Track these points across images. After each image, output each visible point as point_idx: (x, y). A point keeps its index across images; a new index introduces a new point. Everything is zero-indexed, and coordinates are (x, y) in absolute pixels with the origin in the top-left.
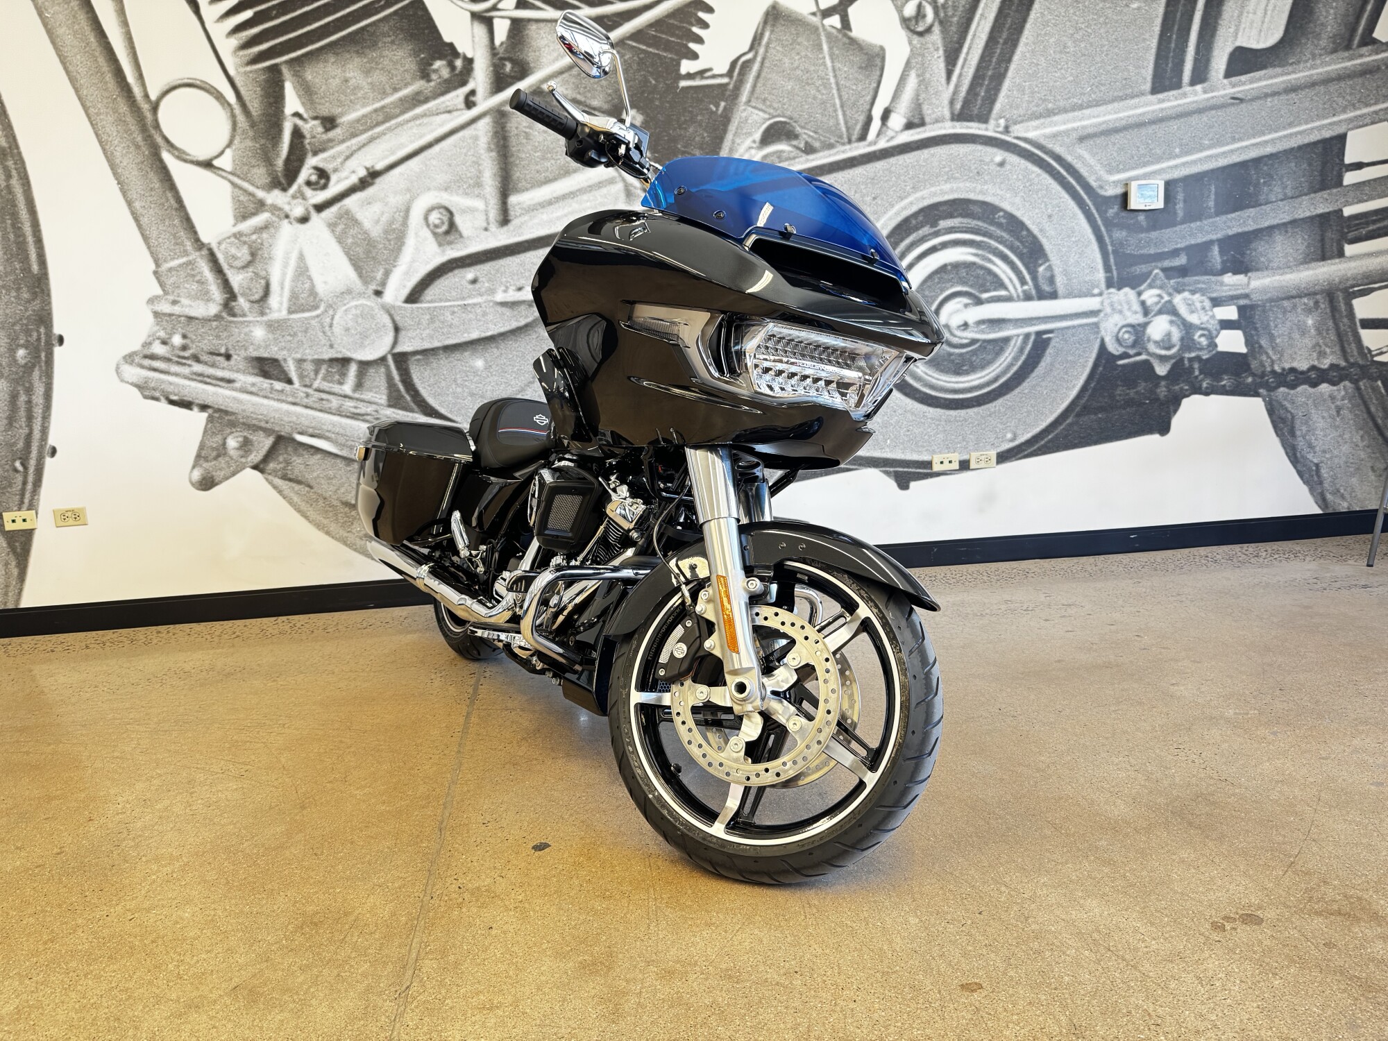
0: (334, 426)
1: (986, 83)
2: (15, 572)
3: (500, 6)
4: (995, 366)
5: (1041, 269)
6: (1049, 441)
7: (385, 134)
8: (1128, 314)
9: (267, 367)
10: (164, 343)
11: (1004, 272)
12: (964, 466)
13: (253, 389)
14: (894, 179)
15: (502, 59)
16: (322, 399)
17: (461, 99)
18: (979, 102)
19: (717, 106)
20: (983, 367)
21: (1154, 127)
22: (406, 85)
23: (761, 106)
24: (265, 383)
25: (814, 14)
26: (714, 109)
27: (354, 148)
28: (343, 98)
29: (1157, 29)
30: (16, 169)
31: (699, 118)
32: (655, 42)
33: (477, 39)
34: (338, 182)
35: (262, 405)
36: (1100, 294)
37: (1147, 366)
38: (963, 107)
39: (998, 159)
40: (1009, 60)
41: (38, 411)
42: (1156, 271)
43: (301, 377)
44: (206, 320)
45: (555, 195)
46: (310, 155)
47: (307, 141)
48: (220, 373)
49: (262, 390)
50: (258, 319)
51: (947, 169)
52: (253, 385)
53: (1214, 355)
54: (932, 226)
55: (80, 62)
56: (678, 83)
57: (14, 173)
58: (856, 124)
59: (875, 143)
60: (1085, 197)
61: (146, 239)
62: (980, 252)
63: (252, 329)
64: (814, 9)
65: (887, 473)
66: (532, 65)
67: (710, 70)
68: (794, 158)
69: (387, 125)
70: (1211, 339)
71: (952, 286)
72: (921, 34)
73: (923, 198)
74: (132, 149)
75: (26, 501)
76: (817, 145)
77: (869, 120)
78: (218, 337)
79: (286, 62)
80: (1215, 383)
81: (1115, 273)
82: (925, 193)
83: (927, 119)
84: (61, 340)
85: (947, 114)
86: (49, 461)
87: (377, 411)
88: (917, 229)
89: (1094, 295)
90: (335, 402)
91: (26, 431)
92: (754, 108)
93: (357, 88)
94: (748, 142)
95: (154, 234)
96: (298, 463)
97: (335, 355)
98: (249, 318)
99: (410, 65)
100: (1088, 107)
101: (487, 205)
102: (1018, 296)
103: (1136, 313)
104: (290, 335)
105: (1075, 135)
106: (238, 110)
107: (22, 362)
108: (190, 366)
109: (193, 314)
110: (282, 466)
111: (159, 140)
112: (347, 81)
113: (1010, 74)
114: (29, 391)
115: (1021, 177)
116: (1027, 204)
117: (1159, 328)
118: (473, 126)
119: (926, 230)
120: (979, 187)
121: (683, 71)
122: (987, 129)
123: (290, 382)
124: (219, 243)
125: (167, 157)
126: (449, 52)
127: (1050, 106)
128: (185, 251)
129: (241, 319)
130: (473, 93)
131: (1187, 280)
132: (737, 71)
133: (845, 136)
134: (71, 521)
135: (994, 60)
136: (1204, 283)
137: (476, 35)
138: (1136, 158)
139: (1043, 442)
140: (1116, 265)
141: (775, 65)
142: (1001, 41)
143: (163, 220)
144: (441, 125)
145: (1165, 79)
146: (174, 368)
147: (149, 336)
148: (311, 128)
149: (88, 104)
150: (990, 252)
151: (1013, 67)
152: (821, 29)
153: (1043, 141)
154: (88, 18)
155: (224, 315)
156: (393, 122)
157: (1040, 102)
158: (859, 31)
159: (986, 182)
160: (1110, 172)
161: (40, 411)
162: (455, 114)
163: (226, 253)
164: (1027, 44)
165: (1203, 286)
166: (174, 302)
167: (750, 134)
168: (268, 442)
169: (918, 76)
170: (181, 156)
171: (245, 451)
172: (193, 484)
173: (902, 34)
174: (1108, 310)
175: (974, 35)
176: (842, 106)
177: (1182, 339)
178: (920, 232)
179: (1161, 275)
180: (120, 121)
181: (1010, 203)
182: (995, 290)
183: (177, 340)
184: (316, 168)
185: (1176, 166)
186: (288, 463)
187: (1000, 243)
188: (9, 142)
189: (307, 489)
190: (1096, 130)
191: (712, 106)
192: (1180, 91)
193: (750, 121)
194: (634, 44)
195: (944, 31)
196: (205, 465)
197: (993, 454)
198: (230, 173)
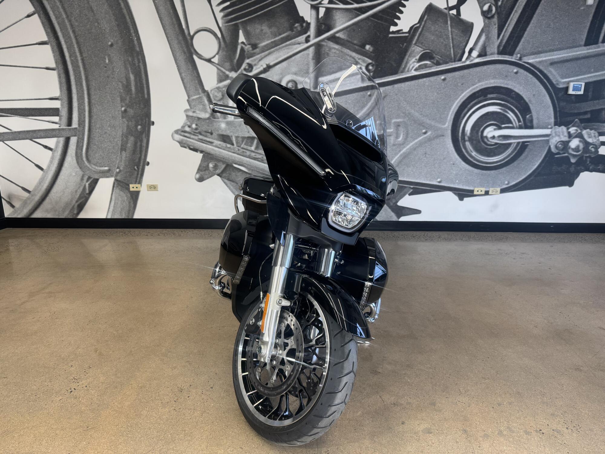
0: (247, 161)
1: (514, 39)
2: (132, 205)
3: (322, 2)
4: (504, 154)
5: (528, 116)
6: (522, 186)
7: (274, 51)
8: (562, 136)
9: (225, 139)
10: (189, 127)
11: (512, 117)
12: (487, 193)
13: (220, 146)
14: (471, 77)
15: (322, 24)
16: (244, 152)
17: (304, 39)
18: (510, 47)
19: (403, 45)
20: (499, 154)
21: (583, 60)
22: (284, 33)
23: (421, 46)
24: (224, 144)
25: (446, 9)
26: (402, 46)
27: (263, 56)
28: (260, 37)
29: (590, 18)
30: (142, 59)
31: (395, 49)
32: (381, 18)
33: (312, 15)
34: (256, 69)
35: (222, 152)
36: (551, 128)
37: (568, 158)
38: (503, 49)
39: (515, 71)
40: (525, 30)
41: (144, 149)
42: (576, 120)
43: (237, 143)
44: (205, 119)
45: (335, 78)
46: (246, 59)
47: (246, 53)
48: (208, 139)
49: (222, 147)
50: (223, 120)
51: (493, 74)
52: (220, 145)
53: (597, 156)
54: (485, 97)
55: (167, 20)
56: (388, 35)
57: (141, 61)
58: (458, 54)
59: (465, 62)
60: (550, 88)
61: (185, 88)
62: (503, 108)
63: (221, 124)
64: (446, 6)
65: (455, 194)
66: (332, 26)
67: (402, 30)
68: (431, 67)
69: (276, 48)
70: (597, 148)
71: (490, 121)
72: (489, 18)
73: (482, 85)
74: (183, 54)
75: (138, 181)
76: (441, 62)
77: (464, 53)
78: (208, 126)
79: (240, 22)
80: (595, 167)
81: (559, 120)
82: (483, 83)
83: (488, 53)
84: (153, 123)
85: (496, 51)
86: (146, 167)
87: (262, 157)
88: (478, 97)
89: (548, 128)
90: (248, 153)
91: (139, 156)
92: (418, 46)
93: (265, 33)
94: (414, 60)
95: (188, 86)
96: (233, 174)
97: (250, 136)
98: (220, 120)
99: (286, 25)
100: (556, 51)
101: (310, 82)
102: (517, 127)
103: (565, 136)
104: (234, 127)
105: (549, 62)
106: (221, 40)
107: (139, 130)
108: (198, 136)
109: (200, 116)
110: (228, 175)
111: (193, 51)
112: (262, 30)
113: (525, 36)
114: (141, 141)
115: (524, 78)
116: (525, 90)
117: (575, 143)
118: (308, 50)
119: (482, 98)
120: (506, 82)
121: (391, 30)
122: (512, 58)
123: (233, 144)
124: (211, 91)
125: (195, 57)
126: (301, 20)
127: (540, 49)
128: (199, 93)
129: (217, 120)
130: (309, 36)
131: (590, 124)
132: (412, 31)
133: (453, 59)
134: (153, 189)
135: (519, 29)
136: (596, 126)
137: (312, 13)
138: (574, 73)
139: (519, 186)
140: (560, 116)
141: (428, 29)
142: (523, 22)
143: (192, 81)
144: (296, 49)
145: (591, 40)
146: (192, 136)
147: (184, 124)
148: (248, 48)
149: (169, 36)
150: (507, 108)
151: (526, 33)
152: (448, 15)
153: (535, 64)
154: (170, 4)
155: (211, 118)
156: (278, 47)
157: (536, 48)
158: (464, 16)
159: (509, 80)
160: (563, 78)
161: (145, 149)
162: (301, 44)
163: (213, 95)
164: (533, 23)
165: (596, 127)
166: (194, 112)
167: (415, 56)
168: (223, 166)
169: (486, 35)
170: (200, 57)
171: (215, 169)
172: (196, 179)
173: (481, 18)
174: (554, 135)
175: (512, 19)
176: (453, 47)
177: (584, 148)
178: (479, 99)
179: (579, 121)
180: (179, 43)
181: (518, 89)
182: (508, 124)
183: (194, 126)
184: (248, 64)
185: (591, 77)
186: (230, 174)
187: (512, 105)
188: (139, 49)
189: (236, 184)
190: (558, 60)
191: (401, 45)
192: (597, 45)
193: (415, 51)
194: (373, 19)
195: (499, 18)
196: (201, 173)
197: (499, 189)
198: (218, 64)
